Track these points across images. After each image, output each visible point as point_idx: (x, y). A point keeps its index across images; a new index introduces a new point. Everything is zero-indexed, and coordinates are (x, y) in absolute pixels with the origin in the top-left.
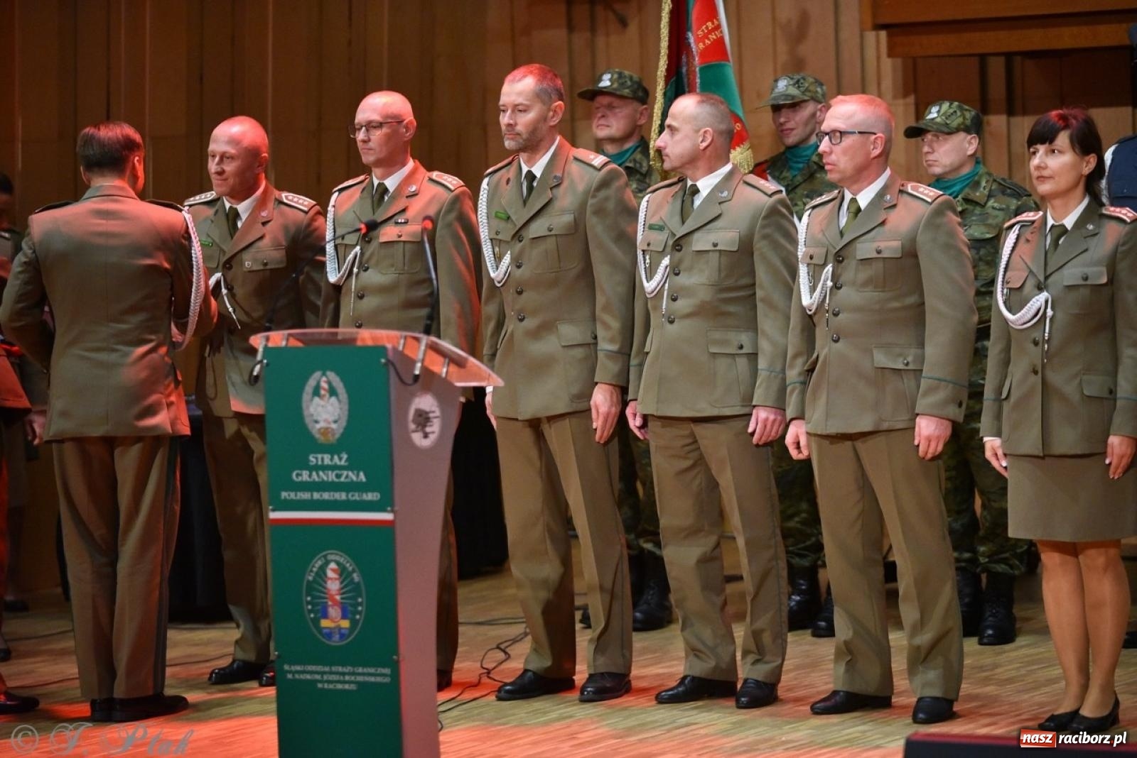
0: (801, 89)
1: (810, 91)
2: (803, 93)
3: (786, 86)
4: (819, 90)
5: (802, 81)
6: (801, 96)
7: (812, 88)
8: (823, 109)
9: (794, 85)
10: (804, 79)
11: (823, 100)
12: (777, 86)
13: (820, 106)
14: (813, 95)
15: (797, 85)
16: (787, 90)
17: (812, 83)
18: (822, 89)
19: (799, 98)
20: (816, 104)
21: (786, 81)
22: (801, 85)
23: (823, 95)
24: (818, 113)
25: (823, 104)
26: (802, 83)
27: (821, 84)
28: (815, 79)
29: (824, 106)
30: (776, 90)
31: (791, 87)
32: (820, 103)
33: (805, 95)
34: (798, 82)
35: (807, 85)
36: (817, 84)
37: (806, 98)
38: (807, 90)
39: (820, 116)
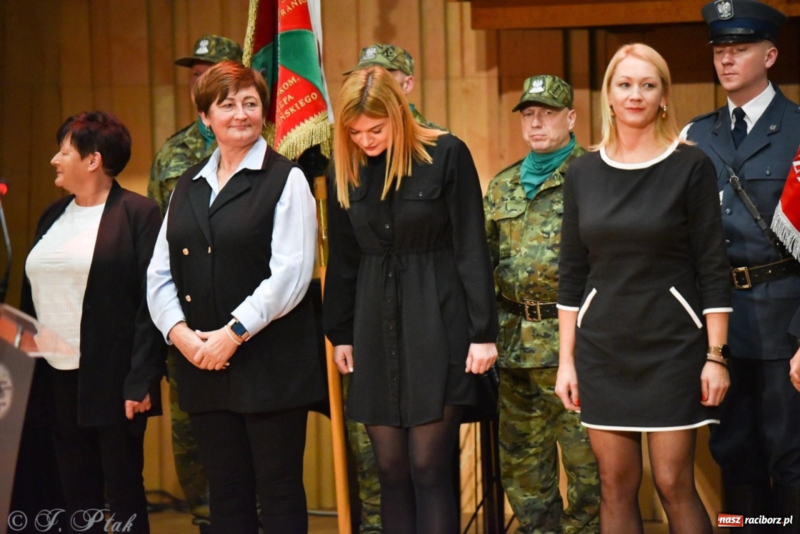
0: (390, 58)
1: (398, 61)
2: (392, 62)
3: (374, 54)
4: (407, 61)
5: (391, 50)
6: (389, 65)
7: (400, 58)
8: (410, 81)
9: (383, 53)
10: (393, 49)
11: (411, 73)
12: (365, 54)
13: (407, 78)
14: (401, 66)
15: (385, 54)
16: (375, 58)
17: (401, 54)
18: (410, 62)
19: (388, 66)
20: (405, 75)
21: (375, 49)
22: (389, 54)
23: (411, 68)
24: (405, 85)
25: (410, 76)
26: (391, 53)
27: (410, 58)
28: (404, 51)
29: (411, 78)
30: (365, 58)
31: (380, 56)
32: (408, 75)
33: (394, 65)
34: (387, 51)
35: (395, 55)
36: (406, 56)
37: (394, 67)
38: (395, 60)
39: (406, 88)
